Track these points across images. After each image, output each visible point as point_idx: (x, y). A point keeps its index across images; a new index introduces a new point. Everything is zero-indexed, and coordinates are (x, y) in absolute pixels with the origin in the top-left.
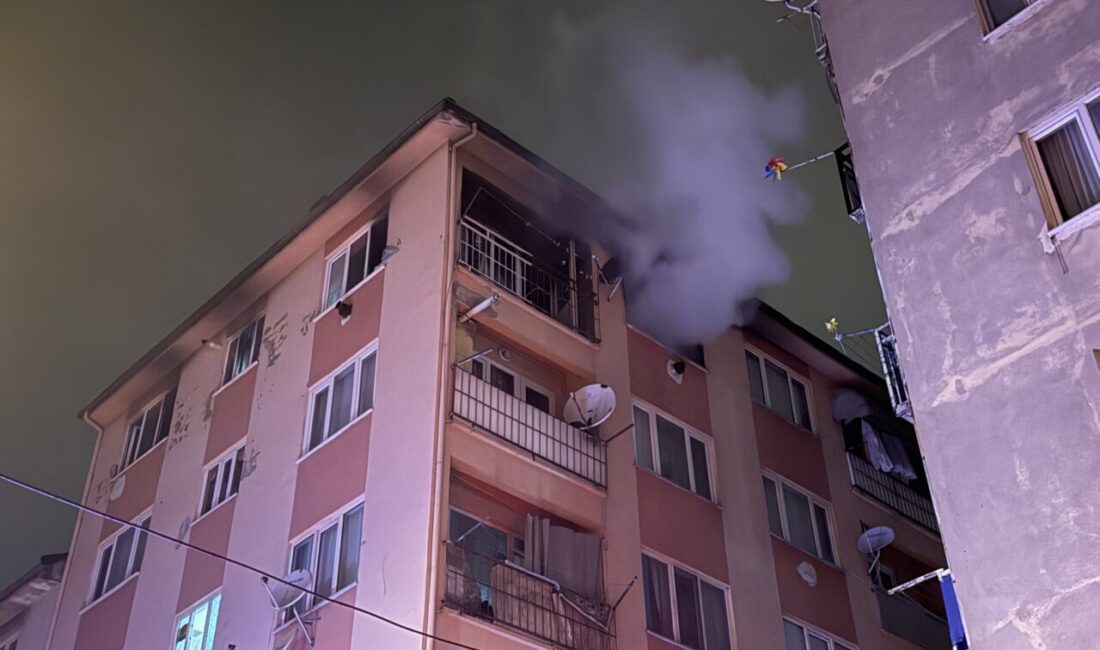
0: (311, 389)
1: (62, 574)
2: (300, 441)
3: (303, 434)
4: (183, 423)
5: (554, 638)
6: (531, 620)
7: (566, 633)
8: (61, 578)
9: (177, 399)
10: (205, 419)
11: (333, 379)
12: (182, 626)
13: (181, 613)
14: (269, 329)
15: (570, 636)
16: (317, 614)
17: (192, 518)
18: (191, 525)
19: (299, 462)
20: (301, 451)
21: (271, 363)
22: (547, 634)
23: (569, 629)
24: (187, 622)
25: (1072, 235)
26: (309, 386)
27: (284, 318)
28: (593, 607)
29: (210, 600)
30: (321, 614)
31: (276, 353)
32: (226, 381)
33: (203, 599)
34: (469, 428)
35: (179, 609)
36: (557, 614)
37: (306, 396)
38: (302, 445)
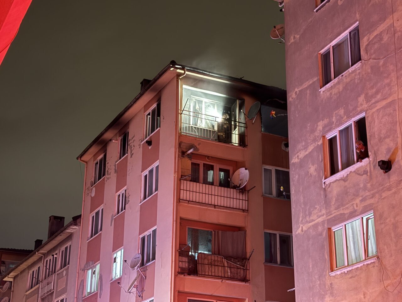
0: (142, 173)
1: (80, 223)
2: (140, 196)
3: (141, 193)
4: (109, 171)
5: (223, 276)
6: (213, 271)
7: (228, 272)
8: (80, 225)
9: (106, 160)
10: (115, 173)
11: (148, 172)
12: (115, 257)
13: (114, 252)
14: (130, 139)
15: (229, 274)
16: (147, 268)
17: (114, 215)
18: (114, 218)
19: (140, 204)
20: (141, 200)
21: (131, 157)
22: (220, 275)
23: (229, 271)
24: (116, 256)
25: (329, 183)
26: (142, 172)
27: (134, 137)
28: (239, 261)
29: (121, 250)
30: (148, 268)
31: (132, 153)
32: (120, 159)
33: (119, 249)
34: (186, 203)
35: (113, 251)
36: (224, 266)
37: (141, 176)
38: (141, 197)
